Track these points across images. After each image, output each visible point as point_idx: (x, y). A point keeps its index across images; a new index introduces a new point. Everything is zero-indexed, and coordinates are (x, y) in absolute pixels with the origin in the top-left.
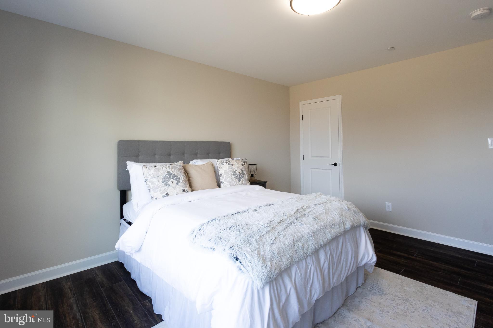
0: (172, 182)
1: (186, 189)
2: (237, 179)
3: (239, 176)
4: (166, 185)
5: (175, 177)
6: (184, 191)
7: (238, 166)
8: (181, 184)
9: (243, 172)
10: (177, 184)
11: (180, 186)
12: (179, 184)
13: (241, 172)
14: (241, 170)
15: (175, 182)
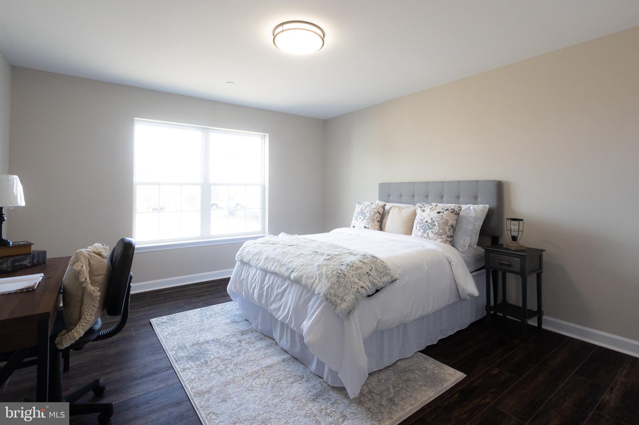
0: (360, 218)
1: (367, 227)
2: (422, 229)
3: (426, 226)
4: (356, 219)
5: (364, 215)
6: (365, 227)
7: (429, 214)
8: (365, 221)
9: (434, 222)
10: (362, 220)
11: (363, 222)
12: (364, 221)
13: (430, 221)
14: (432, 219)
15: (362, 218)
